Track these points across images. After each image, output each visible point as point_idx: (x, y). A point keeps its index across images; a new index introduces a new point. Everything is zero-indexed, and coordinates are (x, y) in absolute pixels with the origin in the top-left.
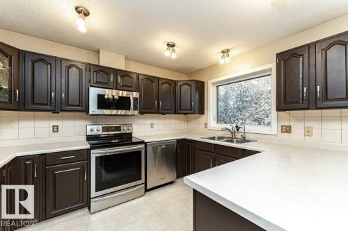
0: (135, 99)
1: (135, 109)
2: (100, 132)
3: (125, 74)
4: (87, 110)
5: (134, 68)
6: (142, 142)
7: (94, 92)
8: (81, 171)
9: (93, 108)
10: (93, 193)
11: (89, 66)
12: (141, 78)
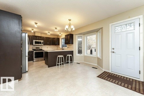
0: (42, 42)
1: (42, 44)
2: (35, 49)
3: (40, 37)
4: (33, 44)
5: (43, 36)
6: (44, 50)
7: (34, 41)
8: (32, 54)
9: (34, 44)
10: (34, 58)
11: (33, 36)
12: (44, 38)
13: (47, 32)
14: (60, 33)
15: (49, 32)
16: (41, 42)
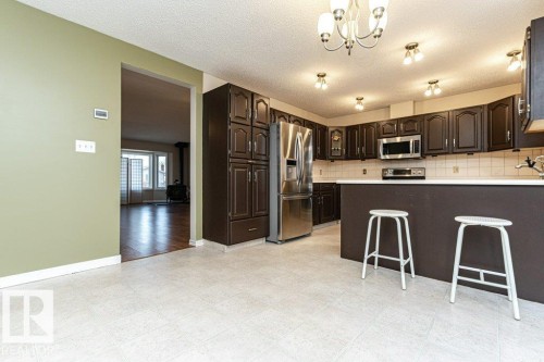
0: (414, 143)
2: (392, 174)
3: (409, 120)
12: (426, 118)
15: (432, 79)
16: (408, 143)
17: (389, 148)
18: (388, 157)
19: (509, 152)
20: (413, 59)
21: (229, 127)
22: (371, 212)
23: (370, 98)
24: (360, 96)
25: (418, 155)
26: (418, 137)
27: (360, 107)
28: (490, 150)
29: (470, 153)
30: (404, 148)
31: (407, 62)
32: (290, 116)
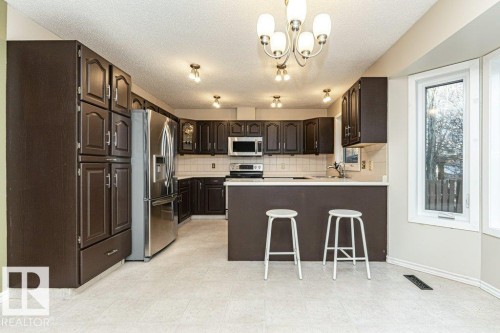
1: (260, 151)
2: (239, 169)
3: (253, 123)
4: (227, 154)
7: (231, 140)
9: (231, 151)
11: (229, 123)
12: (266, 124)
13: (268, 97)
14: (327, 91)
15: (277, 94)
16: (253, 143)
17: (238, 147)
18: (236, 154)
19: (314, 156)
20: (283, 78)
21: (79, 108)
22: (268, 213)
23: (225, 98)
24: (218, 95)
25: (260, 154)
26: (260, 139)
27: (217, 105)
28: (304, 153)
29: (292, 155)
30: (249, 147)
31: (278, 78)
32: (145, 101)
